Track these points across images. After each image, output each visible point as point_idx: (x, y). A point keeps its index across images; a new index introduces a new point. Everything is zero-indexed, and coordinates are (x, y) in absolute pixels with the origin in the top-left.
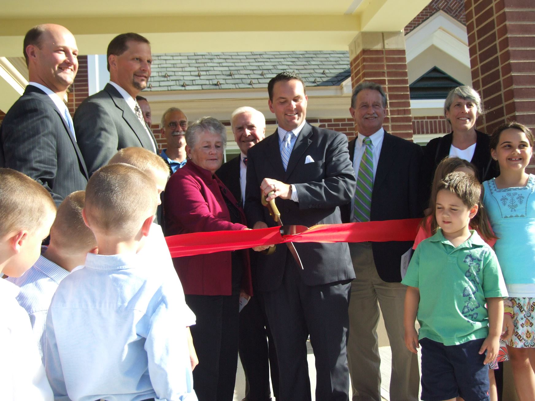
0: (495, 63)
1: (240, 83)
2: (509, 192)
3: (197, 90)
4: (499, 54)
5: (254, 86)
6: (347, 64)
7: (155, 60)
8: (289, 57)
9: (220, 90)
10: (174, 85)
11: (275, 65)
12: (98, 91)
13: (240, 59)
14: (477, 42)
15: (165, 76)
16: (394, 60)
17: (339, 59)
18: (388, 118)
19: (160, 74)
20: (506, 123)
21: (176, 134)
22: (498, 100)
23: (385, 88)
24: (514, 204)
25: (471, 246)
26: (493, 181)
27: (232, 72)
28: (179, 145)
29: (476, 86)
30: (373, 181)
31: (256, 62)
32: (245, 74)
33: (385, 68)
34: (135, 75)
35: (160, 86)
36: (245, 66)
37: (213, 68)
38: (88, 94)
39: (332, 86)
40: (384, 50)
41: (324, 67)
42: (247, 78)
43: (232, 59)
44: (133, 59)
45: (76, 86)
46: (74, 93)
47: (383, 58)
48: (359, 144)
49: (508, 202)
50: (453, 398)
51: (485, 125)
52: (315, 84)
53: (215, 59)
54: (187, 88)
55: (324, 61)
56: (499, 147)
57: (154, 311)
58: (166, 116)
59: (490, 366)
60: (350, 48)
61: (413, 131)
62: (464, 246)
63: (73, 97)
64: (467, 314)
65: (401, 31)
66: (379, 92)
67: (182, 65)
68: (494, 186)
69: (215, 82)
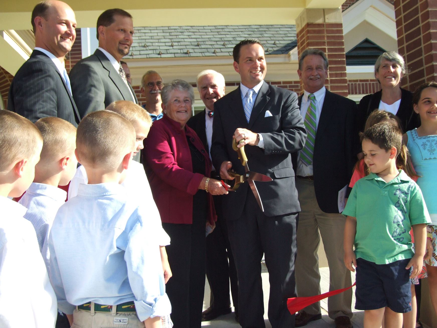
0: (418, 32)
1: (206, 52)
2: (428, 139)
3: (170, 57)
4: (421, 25)
5: (218, 54)
6: (294, 37)
7: (136, 33)
8: (246, 31)
9: (190, 58)
10: (151, 54)
11: (235, 37)
12: (89, 55)
13: (206, 32)
14: (403, 15)
15: (144, 46)
16: (333, 32)
17: (287, 32)
18: (328, 80)
19: (140, 45)
20: (426, 82)
21: (153, 92)
22: (420, 63)
23: (326, 55)
24: (432, 149)
25: (400, 182)
26: (415, 131)
27: (199, 43)
28: (157, 101)
29: (401, 52)
30: (316, 129)
31: (219, 35)
32: (210, 45)
33: (326, 39)
34: (120, 43)
35: (140, 54)
36: (210, 38)
37: (184, 40)
38: (81, 57)
39: (282, 54)
40: (324, 23)
41: (275, 39)
42: (212, 47)
43: (199, 32)
44: (119, 30)
45: (72, 54)
46: (70, 60)
47: (324, 30)
48: (305, 99)
49: (428, 147)
50: (382, 307)
51: (408, 84)
52: (268, 53)
53: (185, 32)
54: (163, 56)
55: (275, 34)
56: (420, 102)
57: (131, 229)
58: (145, 77)
59: (413, 282)
60: (296, 22)
61: (348, 91)
62: (394, 181)
63: (69, 63)
64: (395, 238)
65: (339, 8)
66: (321, 57)
67: (158, 38)
68: (416, 134)
69: (185, 51)
